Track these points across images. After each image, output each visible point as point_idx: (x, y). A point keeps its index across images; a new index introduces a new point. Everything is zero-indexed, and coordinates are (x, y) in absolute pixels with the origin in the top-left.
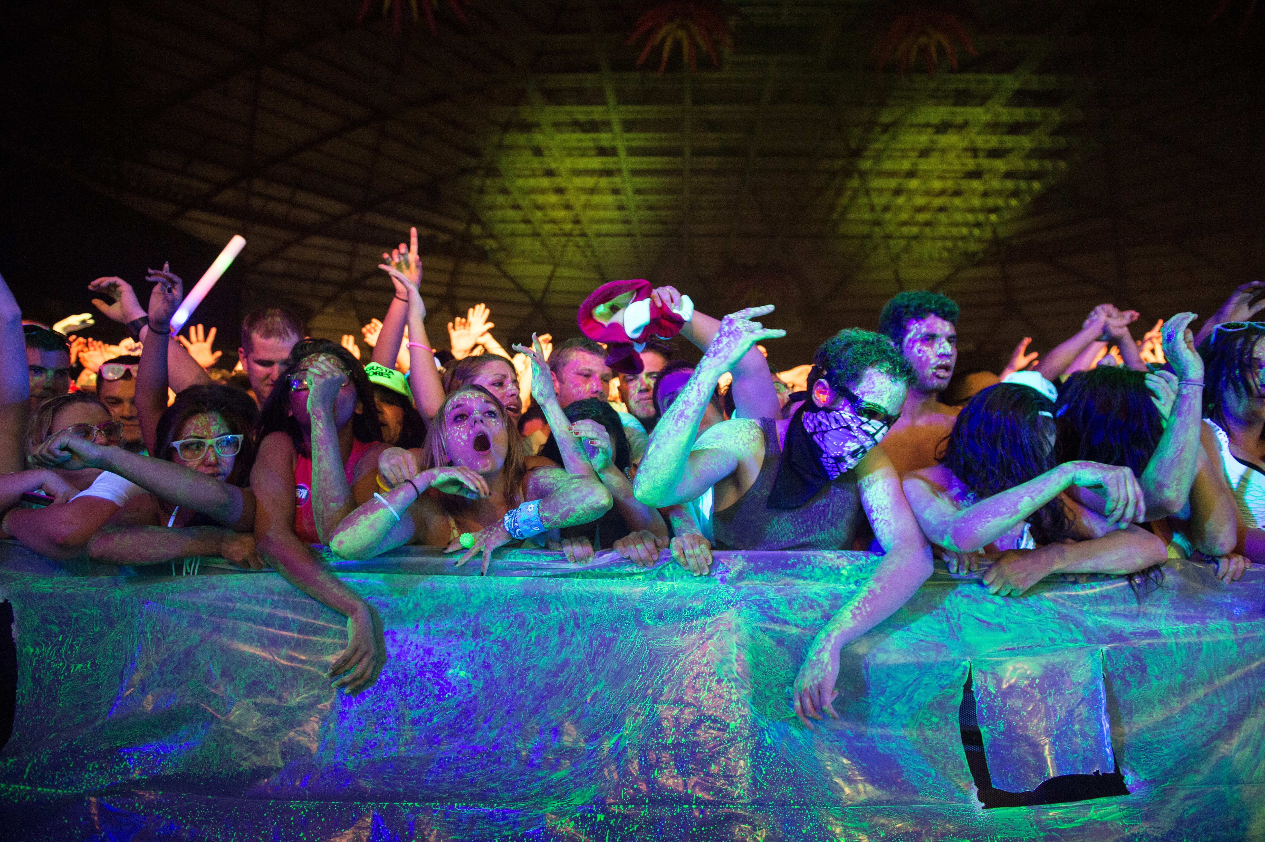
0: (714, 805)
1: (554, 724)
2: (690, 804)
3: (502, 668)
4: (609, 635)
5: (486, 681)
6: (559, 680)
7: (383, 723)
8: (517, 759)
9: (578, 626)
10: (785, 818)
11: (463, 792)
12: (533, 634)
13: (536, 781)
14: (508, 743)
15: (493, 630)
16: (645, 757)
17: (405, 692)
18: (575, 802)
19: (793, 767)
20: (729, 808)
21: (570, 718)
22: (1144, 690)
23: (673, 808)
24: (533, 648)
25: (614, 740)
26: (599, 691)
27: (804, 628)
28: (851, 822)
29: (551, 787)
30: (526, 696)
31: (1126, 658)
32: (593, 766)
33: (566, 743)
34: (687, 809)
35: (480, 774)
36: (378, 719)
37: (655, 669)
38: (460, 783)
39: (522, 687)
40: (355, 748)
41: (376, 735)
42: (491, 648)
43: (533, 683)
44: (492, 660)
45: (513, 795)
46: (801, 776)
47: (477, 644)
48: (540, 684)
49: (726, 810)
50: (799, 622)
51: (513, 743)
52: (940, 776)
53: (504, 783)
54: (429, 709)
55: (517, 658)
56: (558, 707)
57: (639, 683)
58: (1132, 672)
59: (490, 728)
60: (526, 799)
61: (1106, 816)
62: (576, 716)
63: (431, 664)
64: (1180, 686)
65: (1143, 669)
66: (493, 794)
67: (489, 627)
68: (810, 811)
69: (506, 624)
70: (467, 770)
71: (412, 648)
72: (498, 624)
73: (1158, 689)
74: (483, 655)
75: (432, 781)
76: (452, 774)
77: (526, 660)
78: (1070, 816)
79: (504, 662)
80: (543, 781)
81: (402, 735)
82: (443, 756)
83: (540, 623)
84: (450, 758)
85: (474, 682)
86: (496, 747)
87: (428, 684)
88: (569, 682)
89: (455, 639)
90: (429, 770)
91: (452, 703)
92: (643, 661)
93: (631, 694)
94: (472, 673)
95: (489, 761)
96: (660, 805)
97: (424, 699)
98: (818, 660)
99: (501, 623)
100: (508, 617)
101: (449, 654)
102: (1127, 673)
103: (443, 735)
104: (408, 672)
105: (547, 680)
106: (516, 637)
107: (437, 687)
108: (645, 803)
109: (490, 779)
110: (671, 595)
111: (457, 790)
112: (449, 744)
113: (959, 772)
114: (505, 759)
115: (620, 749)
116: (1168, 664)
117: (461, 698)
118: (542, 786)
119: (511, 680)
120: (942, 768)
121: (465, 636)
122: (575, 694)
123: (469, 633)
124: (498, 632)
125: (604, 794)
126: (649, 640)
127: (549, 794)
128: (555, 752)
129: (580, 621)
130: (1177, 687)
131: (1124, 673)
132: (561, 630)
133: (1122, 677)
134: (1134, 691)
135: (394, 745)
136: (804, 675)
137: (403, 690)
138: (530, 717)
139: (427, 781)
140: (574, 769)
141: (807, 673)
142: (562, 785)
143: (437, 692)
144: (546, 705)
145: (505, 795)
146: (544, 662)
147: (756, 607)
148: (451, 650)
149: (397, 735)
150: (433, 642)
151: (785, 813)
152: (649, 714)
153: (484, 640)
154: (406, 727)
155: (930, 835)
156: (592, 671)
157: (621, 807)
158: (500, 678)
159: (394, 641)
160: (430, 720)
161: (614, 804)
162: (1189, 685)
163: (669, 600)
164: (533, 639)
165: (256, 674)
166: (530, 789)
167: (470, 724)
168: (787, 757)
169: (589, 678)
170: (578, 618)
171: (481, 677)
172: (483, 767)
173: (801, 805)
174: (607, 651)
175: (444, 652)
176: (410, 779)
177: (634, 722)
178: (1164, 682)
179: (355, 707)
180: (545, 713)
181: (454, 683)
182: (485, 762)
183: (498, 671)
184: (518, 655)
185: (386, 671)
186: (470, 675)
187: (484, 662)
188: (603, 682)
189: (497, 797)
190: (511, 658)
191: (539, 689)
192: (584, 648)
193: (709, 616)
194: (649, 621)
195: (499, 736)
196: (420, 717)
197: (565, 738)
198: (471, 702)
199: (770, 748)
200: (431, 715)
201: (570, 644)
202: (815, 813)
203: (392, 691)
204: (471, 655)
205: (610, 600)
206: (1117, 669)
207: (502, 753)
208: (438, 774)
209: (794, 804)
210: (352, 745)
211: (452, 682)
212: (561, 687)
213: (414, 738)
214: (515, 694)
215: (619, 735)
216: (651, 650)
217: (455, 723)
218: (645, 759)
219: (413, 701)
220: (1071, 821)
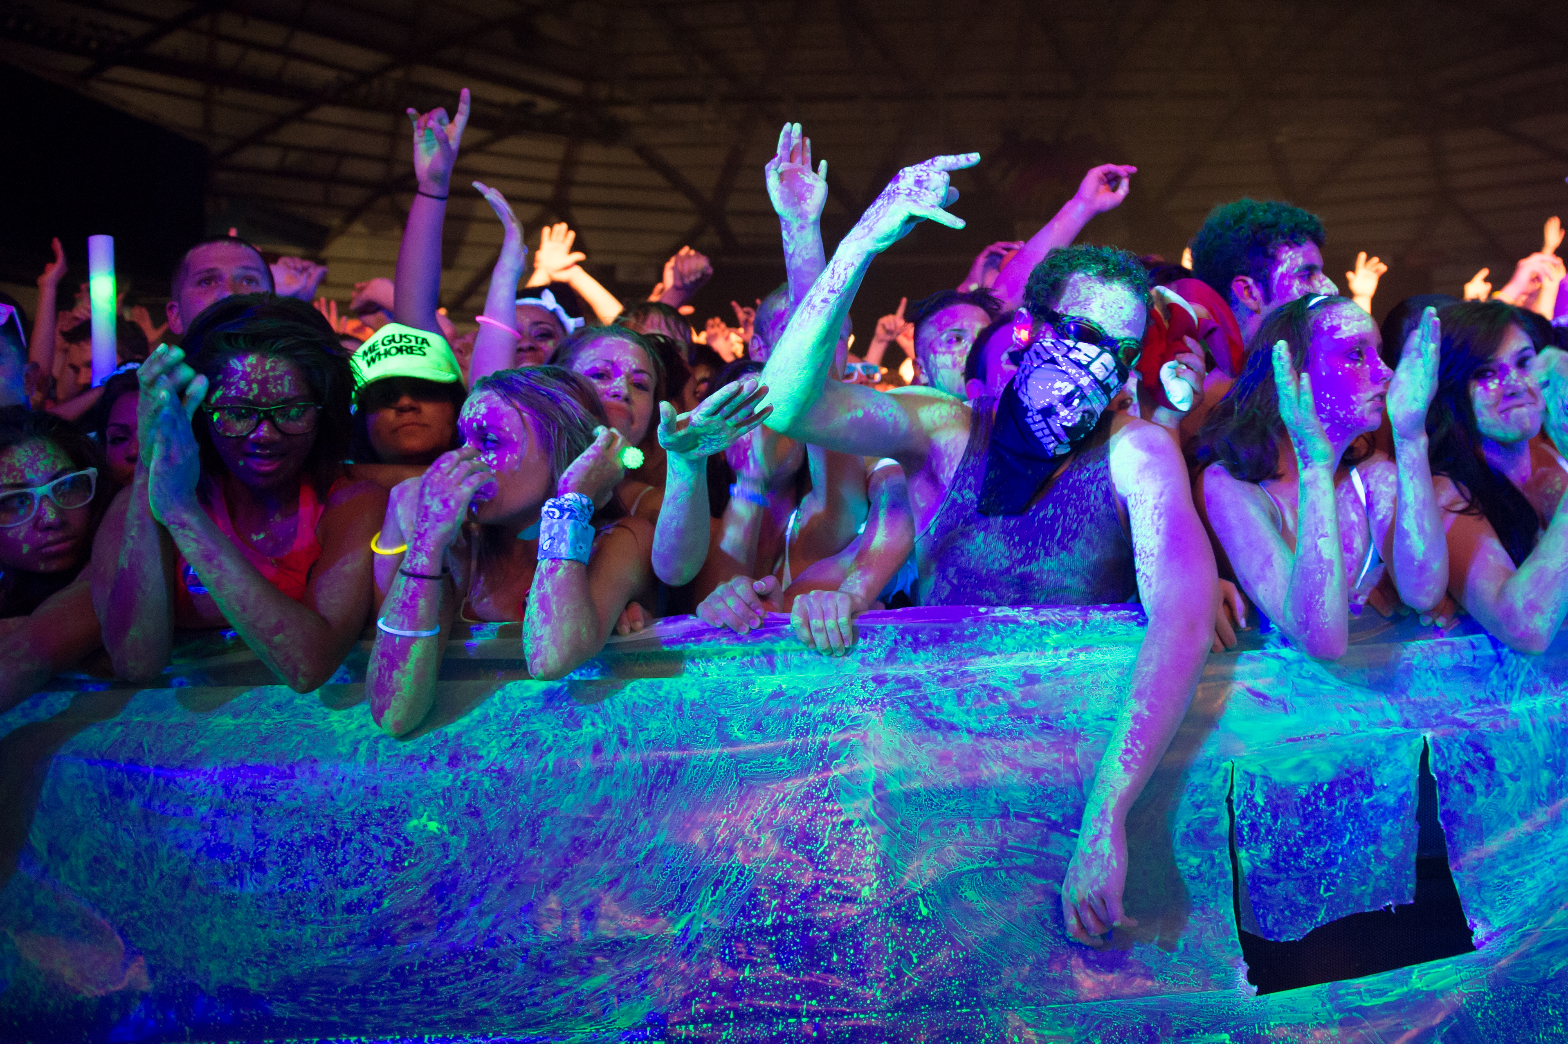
0: (836, 1016)
1: (585, 903)
2: (799, 1016)
3: (499, 815)
4: (675, 755)
5: (473, 837)
6: (594, 831)
7: (299, 912)
8: (524, 960)
9: (624, 743)
10: (946, 1029)
11: (437, 1018)
12: (551, 759)
13: (555, 994)
14: (510, 937)
15: (482, 752)
16: (730, 947)
17: (334, 861)
18: (618, 1024)
19: (962, 949)
20: (858, 1018)
21: (613, 891)
22: (1495, 797)
23: (771, 1024)
24: (550, 780)
25: (681, 925)
26: (660, 844)
27: (981, 735)
28: (1050, 1029)
29: (581, 1003)
30: (541, 859)
31: (1463, 748)
32: (649, 967)
33: (605, 932)
34: (793, 1025)
35: (465, 987)
36: (290, 906)
37: (748, 808)
38: (430, 1004)
39: (532, 844)
40: (259, 955)
41: (289, 933)
42: (480, 783)
43: (551, 839)
44: (482, 803)
45: (519, 1018)
46: (976, 962)
47: (457, 776)
48: (563, 839)
49: (852, 1022)
50: (973, 725)
51: (518, 935)
52: (1191, 949)
53: (504, 1000)
54: (374, 886)
55: (523, 798)
56: (592, 877)
57: (722, 832)
58: (1474, 771)
59: (481, 914)
60: (538, 1024)
61: (1436, 983)
62: (621, 889)
63: (380, 811)
64: (1548, 789)
65: (1490, 763)
66: (486, 1018)
67: (476, 748)
68: (985, 1014)
69: (506, 743)
70: (443, 982)
71: (345, 786)
72: (494, 743)
73: (1517, 795)
74: (467, 794)
75: (385, 1003)
76: (417, 989)
77: (540, 801)
78: (1381, 986)
79: (502, 805)
80: (567, 994)
81: (330, 931)
82: (399, 962)
83: (562, 741)
84: (412, 965)
85: (453, 840)
86: (492, 943)
87: (374, 845)
88: (610, 835)
89: (419, 768)
90: (379, 986)
91: (415, 874)
92: (729, 798)
93: (709, 850)
94: (449, 824)
95: (477, 967)
96: (750, 1021)
97: (367, 870)
98: (1095, 853)
99: (498, 742)
100: (511, 735)
101: (409, 794)
102: (1468, 773)
103: (400, 928)
104: (338, 826)
105: (575, 833)
106: (522, 763)
107: (390, 850)
108: (727, 1019)
109: (482, 994)
110: (777, 695)
111: (426, 1014)
112: (410, 942)
113: (1221, 941)
114: (504, 963)
115: (692, 937)
116: (1525, 753)
117: (430, 867)
118: (566, 1001)
119: (514, 834)
120: (1196, 937)
121: (436, 764)
122: (621, 854)
123: (444, 759)
124: (492, 756)
125: (663, 1010)
126: (739, 762)
127: (576, 1013)
128: (587, 947)
129: (629, 737)
130: (1544, 790)
131: (1463, 772)
132: (597, 749)
133: (1460, 780)
134: (1480, 800)
135: (319, 947)
136: (1076, 879)
137: (330, 856)
138: (547, 893)
139: (376, 1003)
140: (617, 972)
141: (1081, 876)
142: (598, 999)
143: (389, 858)
144: (573, 872)
145: (506, 1019)
146: (568, 803)
147: (907, 707)
148: (413, 786)
149: (324, 931)
150: (381, 775)
151: (946, 1021)
152: (738, 879)
153: (468, 770)
154: (337, 917)
155: (1168, 1035)
156: (647, 815)
157: (691, 1027)
158: (496, 831)
159: (314, 773)
160: (378, 905)
161: (680, 1023)
162: (1561, 786)
163: (772, 703)
164: (550, 767)
165: (96, 845)
166: (546, 1008)
167: (447, 908)
168: (954, 934)
169: (643, 826)
170: (625, 734)
171: (465, 831)
172: (469, 977)
173: (973, 1008)
174: (671, 782)
175: (399, 790)
176: (348, 1002)
177: (713, 894)
178: (1524, 784)
179: (250, 887)
180: (571, 886)
181: (418, 842)
182: (472, 968)
183: (493, 820)
184: (525, 792)
185: (302, 826)
186: (445, 828)
187: (469, 806)
188: (665, 832)
189: (492, 1023)
190: (514, 798)
191: (561, 847)
192: (634, 778)
193: (834, 723)
194: (739, 735)
195: (494, 926)
196: (360, 900)
197: (602, 923)
198: (448, 872)
199: (926, 922)
200: (380, 895)
201: (611, 771)
202: (995, 1018)
203: (313, 859)
204: (447, 794)
205: (679, 708)
206: (1452, 767)
207: (500, 953)
208: (392, 990)
209: (961, 1007)
210: (253, 951)
211: (416, 840)
212: (597, 843)
213: (351, 936)
214: (521, 857)
215: (690, 915)
216: (742, 779)
217: (423, 909)
218: (731, 951)
219: (349, 875)
220: (1383, 993)
